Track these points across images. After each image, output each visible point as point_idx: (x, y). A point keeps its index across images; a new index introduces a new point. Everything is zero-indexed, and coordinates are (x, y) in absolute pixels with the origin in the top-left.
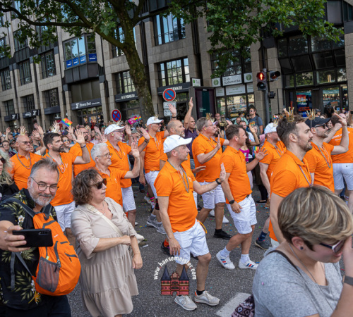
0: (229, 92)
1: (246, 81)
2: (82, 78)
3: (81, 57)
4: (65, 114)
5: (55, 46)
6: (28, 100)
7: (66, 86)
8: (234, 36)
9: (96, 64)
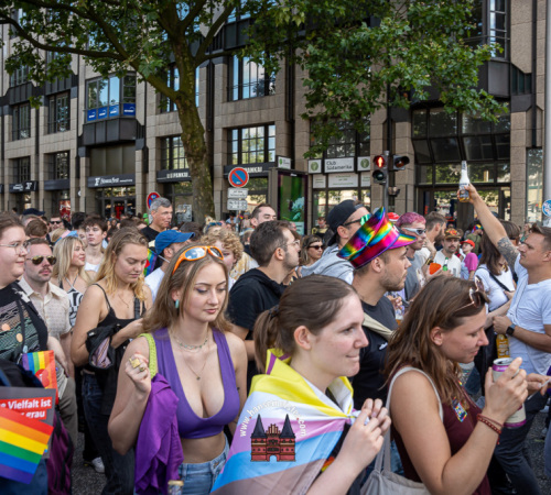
0: (334, 182)
1: (360, 168)
2: (109, 139)
3: (111, 108)
4: (77, 193)
5: (73, 86)
6: (21, 164)
7: (83, 150)
8: (345, 99)
9: (135, 119)
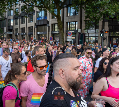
0: (90, 35)
1: (96, 32)
2: (41, 24)
3: (42, 17)
4: (34, 35)
5: (34, 13)
6: (23, 29)
7: (36, 26)
8: (94, 17)
9: (47, 20)
